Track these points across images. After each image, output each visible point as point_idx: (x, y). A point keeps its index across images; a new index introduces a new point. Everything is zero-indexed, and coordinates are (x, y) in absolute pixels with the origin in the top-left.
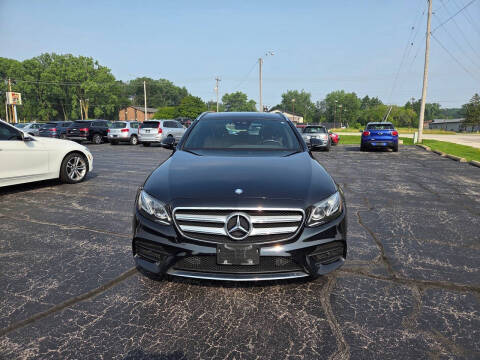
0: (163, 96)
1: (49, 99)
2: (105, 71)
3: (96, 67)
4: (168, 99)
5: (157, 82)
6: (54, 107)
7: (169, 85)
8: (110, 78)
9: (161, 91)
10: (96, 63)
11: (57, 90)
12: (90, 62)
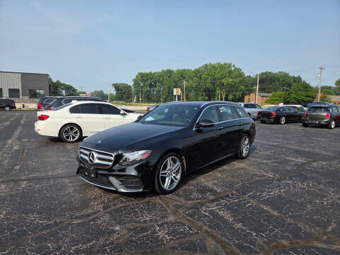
0: (280, 84)
1: (205, 91)
2: (239, 70)
3: (233, 69)
4: (284, 85)
5: (276, 74)
6: (207, 95)
7: (286, 75)
8: (241, 74)
9: (278, 80)
10: (234, 66)
11: (209, 85)
12: (229, 66)
